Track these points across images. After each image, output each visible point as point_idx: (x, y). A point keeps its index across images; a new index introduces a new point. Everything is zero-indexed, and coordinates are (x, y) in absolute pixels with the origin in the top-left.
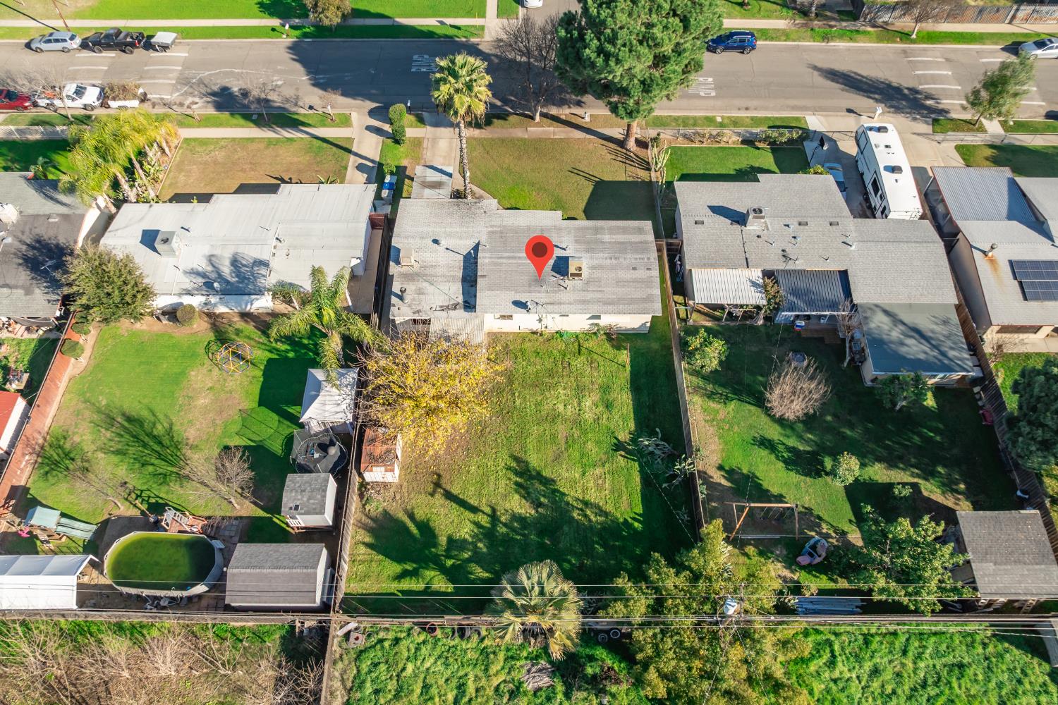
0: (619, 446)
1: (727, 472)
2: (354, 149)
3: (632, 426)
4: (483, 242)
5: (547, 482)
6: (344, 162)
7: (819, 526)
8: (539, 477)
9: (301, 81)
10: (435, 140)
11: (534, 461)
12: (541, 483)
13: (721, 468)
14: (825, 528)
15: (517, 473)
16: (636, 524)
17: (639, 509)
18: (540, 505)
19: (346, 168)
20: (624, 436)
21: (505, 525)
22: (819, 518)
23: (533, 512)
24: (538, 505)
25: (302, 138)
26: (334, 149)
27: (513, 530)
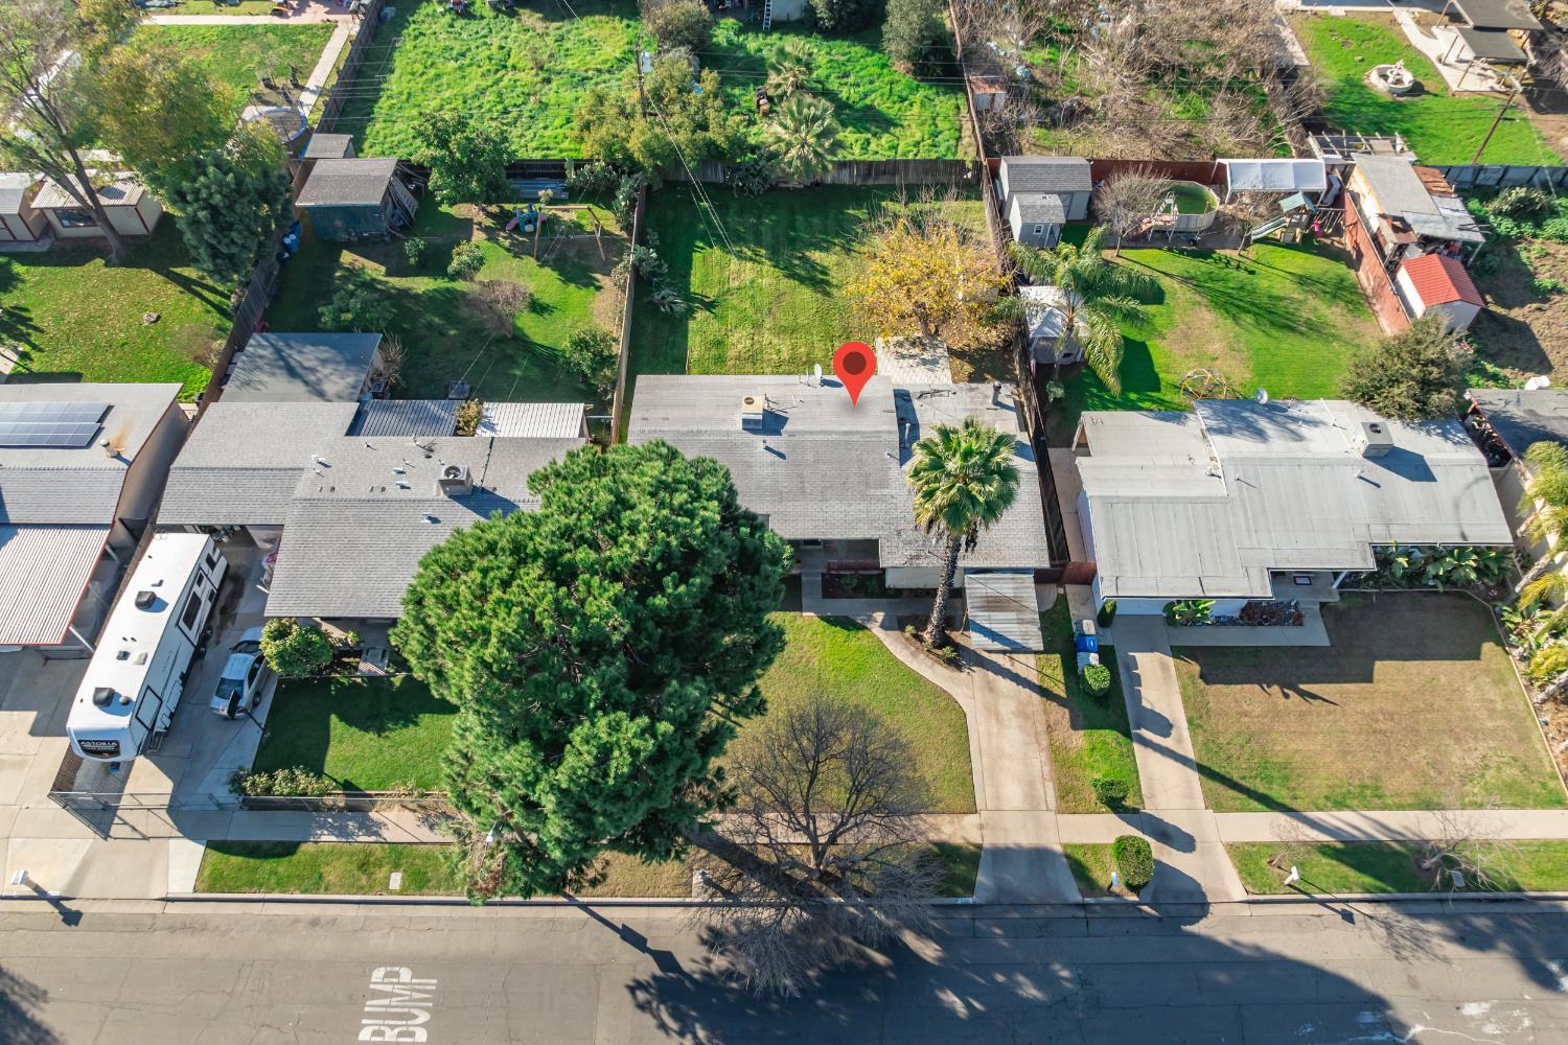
0: (710, 306)
1: (594, 285)
2: (1194, 776)
3: (692, 325)
4: (895, 464)
5: (792, 276)
6: (1200, 739)
7: (512, 244)
8: (802, 280)
9: (1421, 1019)
10: (1032, 803)
11: (806, 294)
12: (799, 275)
13: (599, 288)
14: (507, 243)
15: (828, 283)
16: (701, 245)
17: (696, 256)
18: (800, 258)
19: (1190, 721)
20: (700, 315)
21: (835, 244)
22: (508, 250)
23: (807, 254)
24: (803, 259)
25: (1320, 809)
26: (1236, 777)
27: (826, 241)
